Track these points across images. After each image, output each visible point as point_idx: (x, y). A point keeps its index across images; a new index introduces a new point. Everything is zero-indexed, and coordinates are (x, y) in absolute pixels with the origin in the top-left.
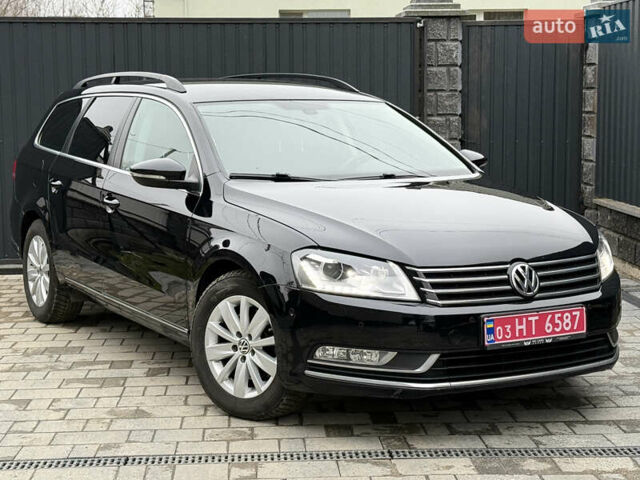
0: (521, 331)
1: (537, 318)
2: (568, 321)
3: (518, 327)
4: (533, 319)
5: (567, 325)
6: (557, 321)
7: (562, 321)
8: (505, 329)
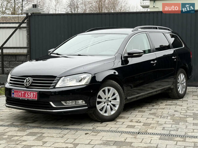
0: (20, 95)
1: (24, 92)
2: (32, 95)
3: (19, 94)
4: (23, 92)
5: (32, 96)
6: (29, 94)
7: (31, 95)
8: (16, 94)
